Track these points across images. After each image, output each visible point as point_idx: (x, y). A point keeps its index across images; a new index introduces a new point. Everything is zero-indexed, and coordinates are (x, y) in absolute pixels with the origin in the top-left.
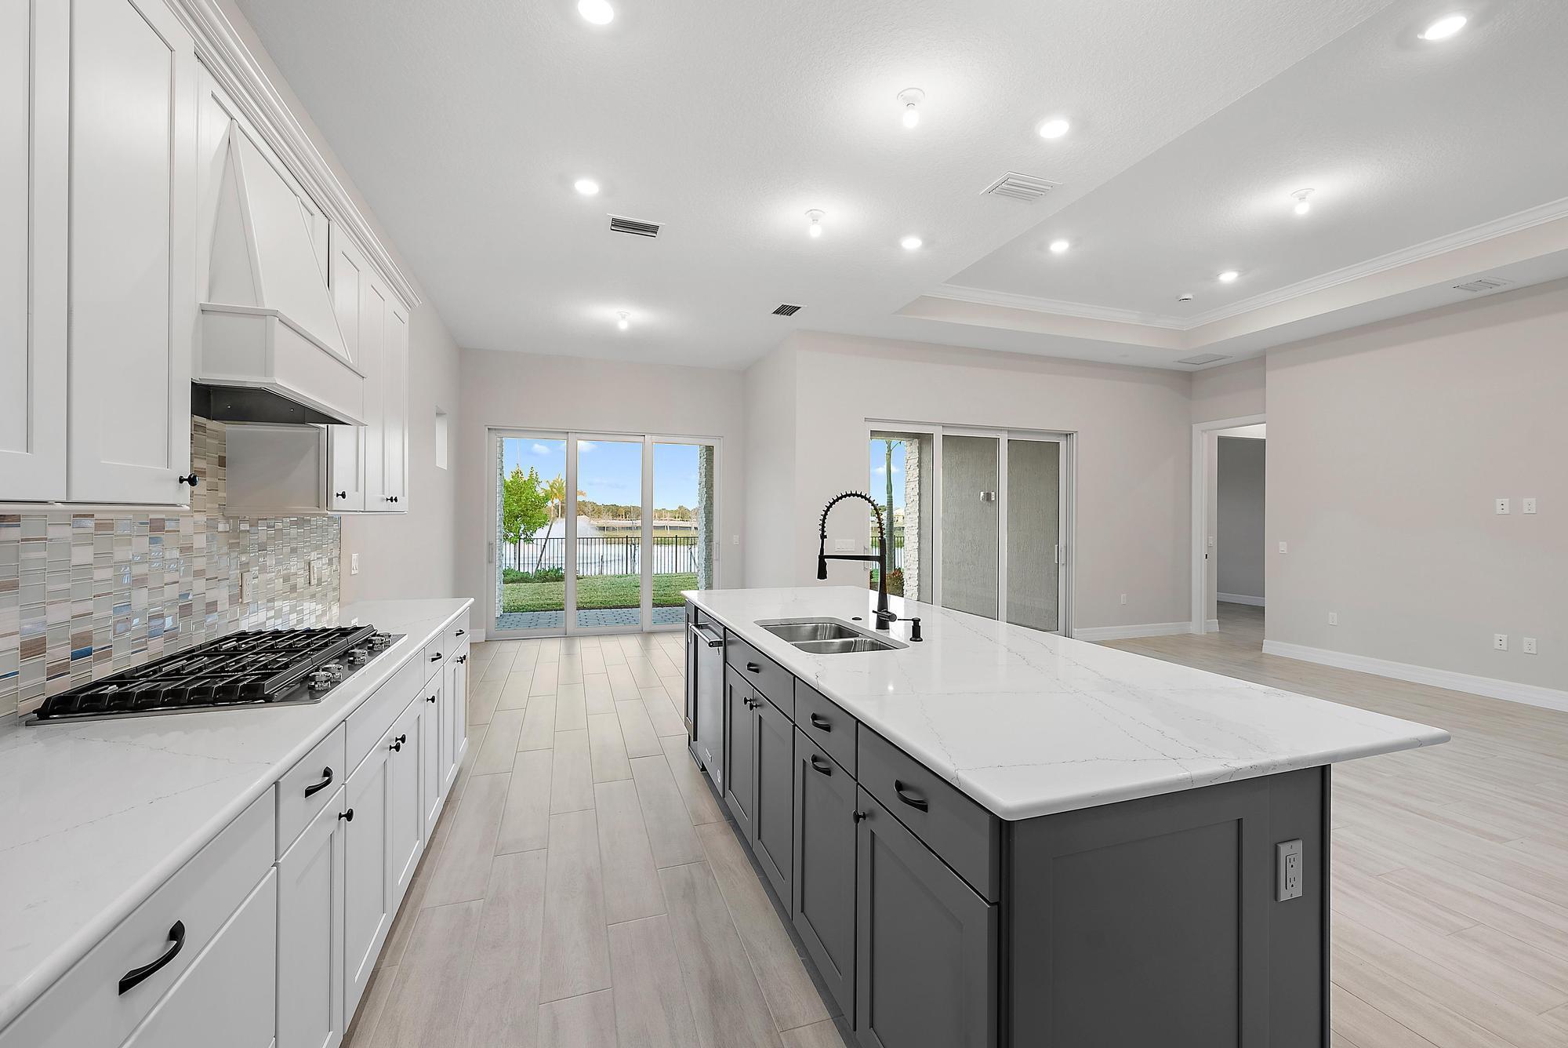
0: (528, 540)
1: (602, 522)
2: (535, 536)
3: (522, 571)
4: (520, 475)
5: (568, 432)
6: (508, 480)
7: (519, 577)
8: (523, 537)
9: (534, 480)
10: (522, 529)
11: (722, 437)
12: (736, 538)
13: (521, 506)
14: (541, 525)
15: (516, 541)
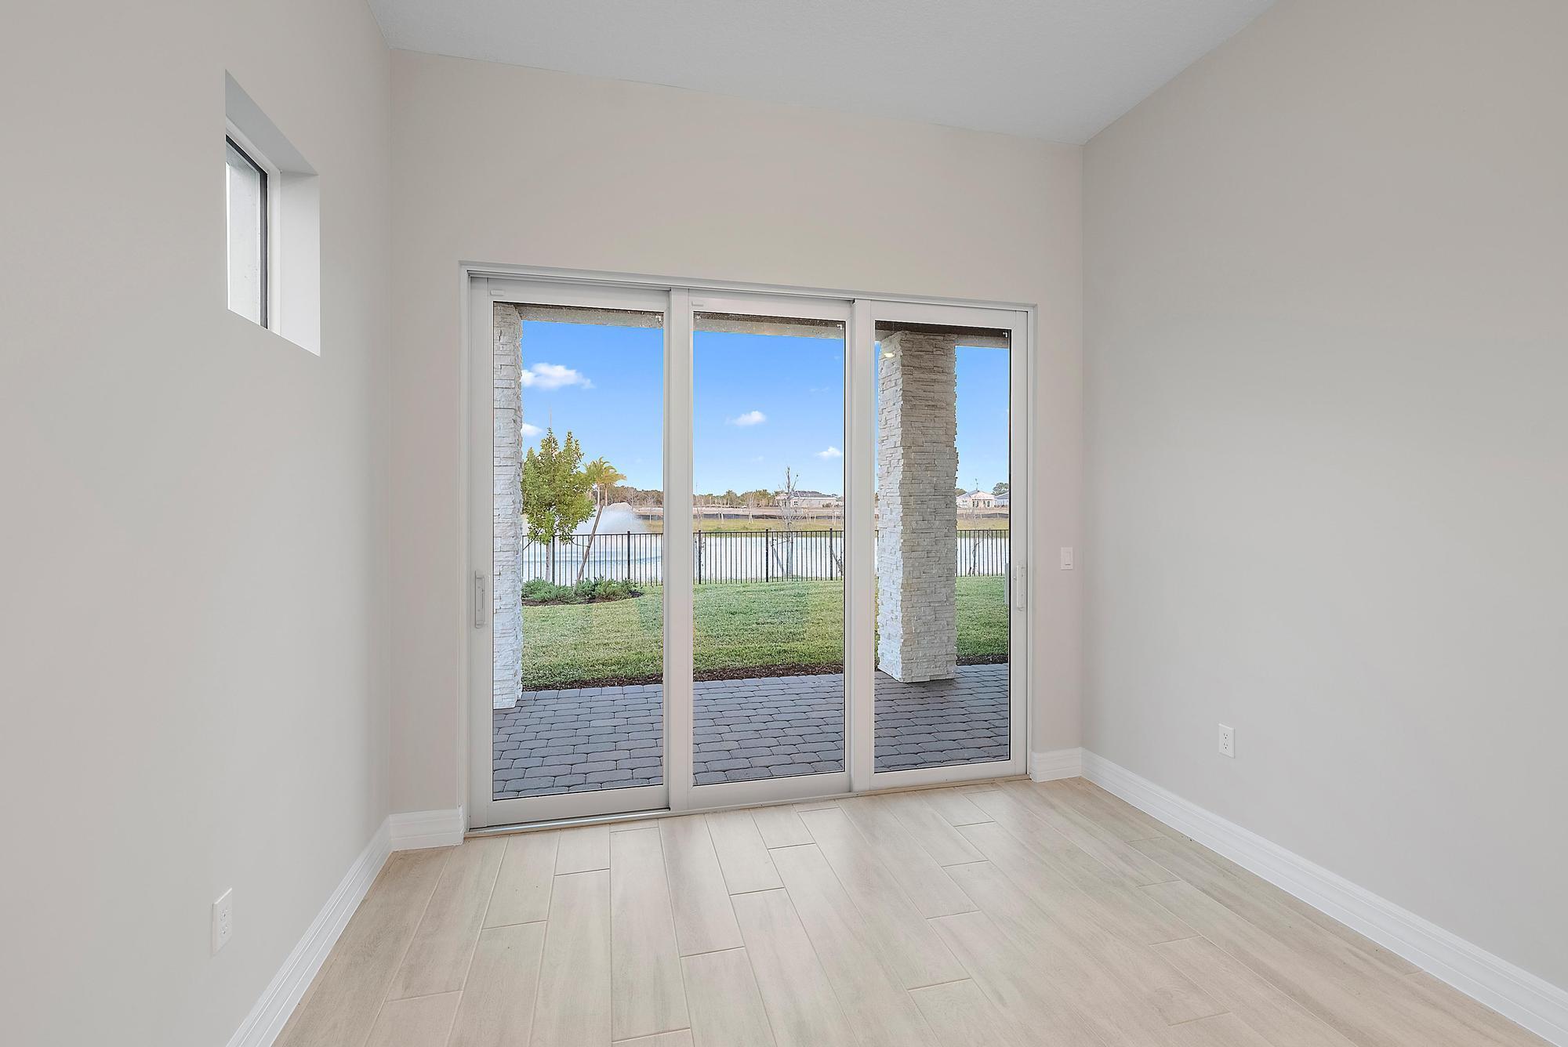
0: (567, 538)
1: (645, 510)
2: (575, 532)
3: (557, 583)
4: (553, 445)
5: (668, 291)
6: (536, 454)
7: (553, 595)
8: (558, 533)
9: (573, 453)
10: (557, 523)
11: (1034, 306)
12: (1066, 556)
13: (555, 488)
14: (584, 517)
15: (549, 540)
